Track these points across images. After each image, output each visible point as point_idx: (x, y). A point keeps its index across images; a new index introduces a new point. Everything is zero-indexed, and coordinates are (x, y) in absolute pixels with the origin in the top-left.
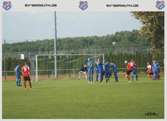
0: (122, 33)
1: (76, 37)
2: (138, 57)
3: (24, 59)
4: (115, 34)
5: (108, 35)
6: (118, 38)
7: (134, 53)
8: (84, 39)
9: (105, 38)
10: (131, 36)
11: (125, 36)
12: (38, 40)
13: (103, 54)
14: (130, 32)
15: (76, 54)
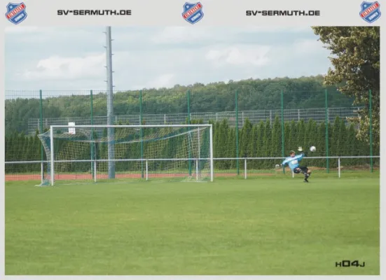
3: (74, 133)
7: (332, 122)
13: (209, 125)
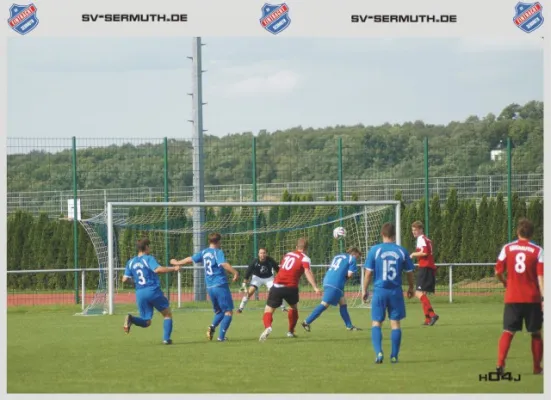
1: (334, 126)
4: (503, 114)
5: (472, 120)
8: (368, 137)
9: (459, 131)
15: (304, 200)
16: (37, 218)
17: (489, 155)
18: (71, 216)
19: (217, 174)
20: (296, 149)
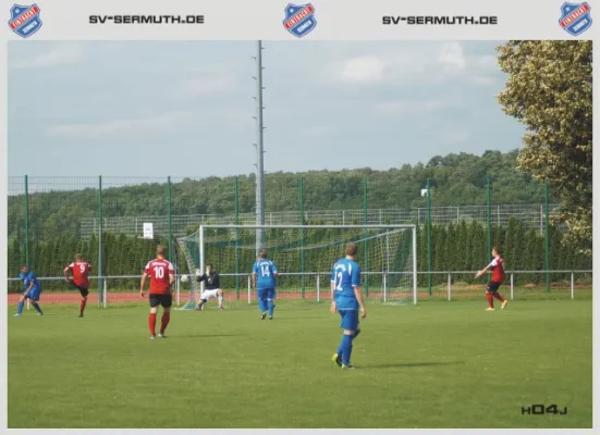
0: (452, 160)
2: (516, 235)
4: (430, 162)
5: (407, 167)
6: (441, 176)
7: (504, 224)
8: (332, 179)
9: (398, 174)
10: (481, 169)
11: (459, 170)
12: (188, 179)
13: (412, 225)
14: (478, 158)
16: (117, 237)
17: (420, 193)
18: (145, 236)
19: (222, 204)
20: (281, 186)
